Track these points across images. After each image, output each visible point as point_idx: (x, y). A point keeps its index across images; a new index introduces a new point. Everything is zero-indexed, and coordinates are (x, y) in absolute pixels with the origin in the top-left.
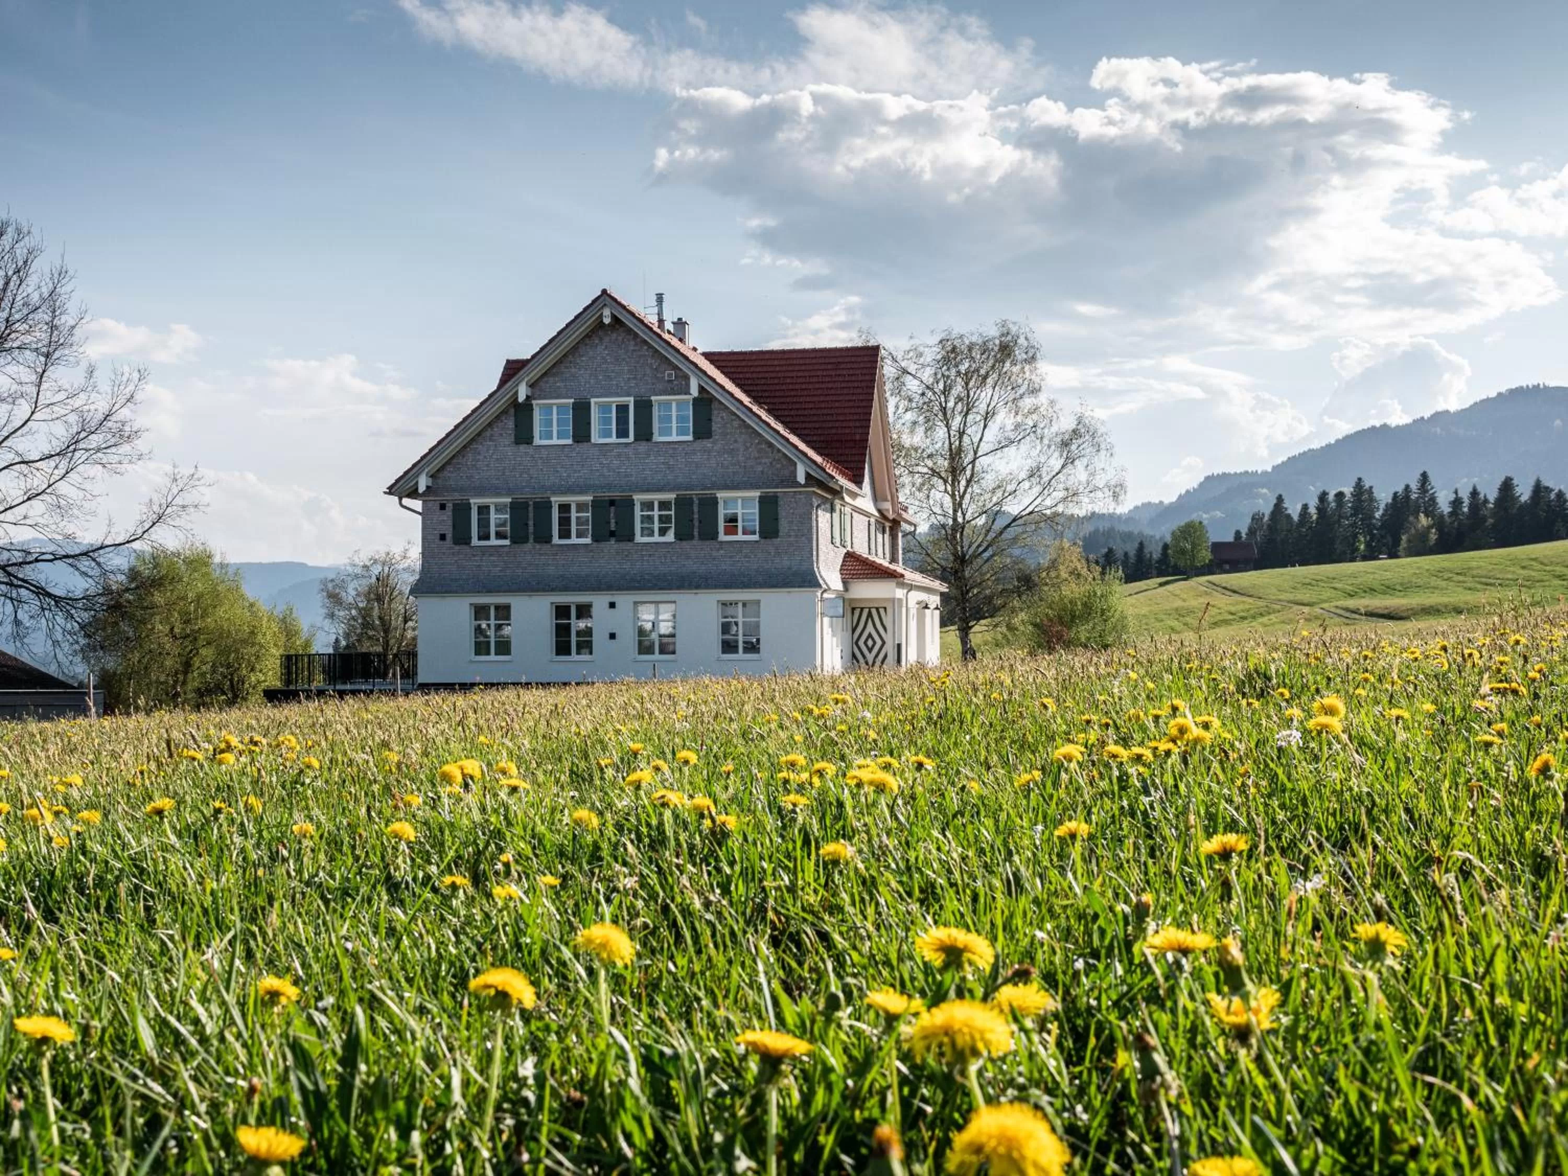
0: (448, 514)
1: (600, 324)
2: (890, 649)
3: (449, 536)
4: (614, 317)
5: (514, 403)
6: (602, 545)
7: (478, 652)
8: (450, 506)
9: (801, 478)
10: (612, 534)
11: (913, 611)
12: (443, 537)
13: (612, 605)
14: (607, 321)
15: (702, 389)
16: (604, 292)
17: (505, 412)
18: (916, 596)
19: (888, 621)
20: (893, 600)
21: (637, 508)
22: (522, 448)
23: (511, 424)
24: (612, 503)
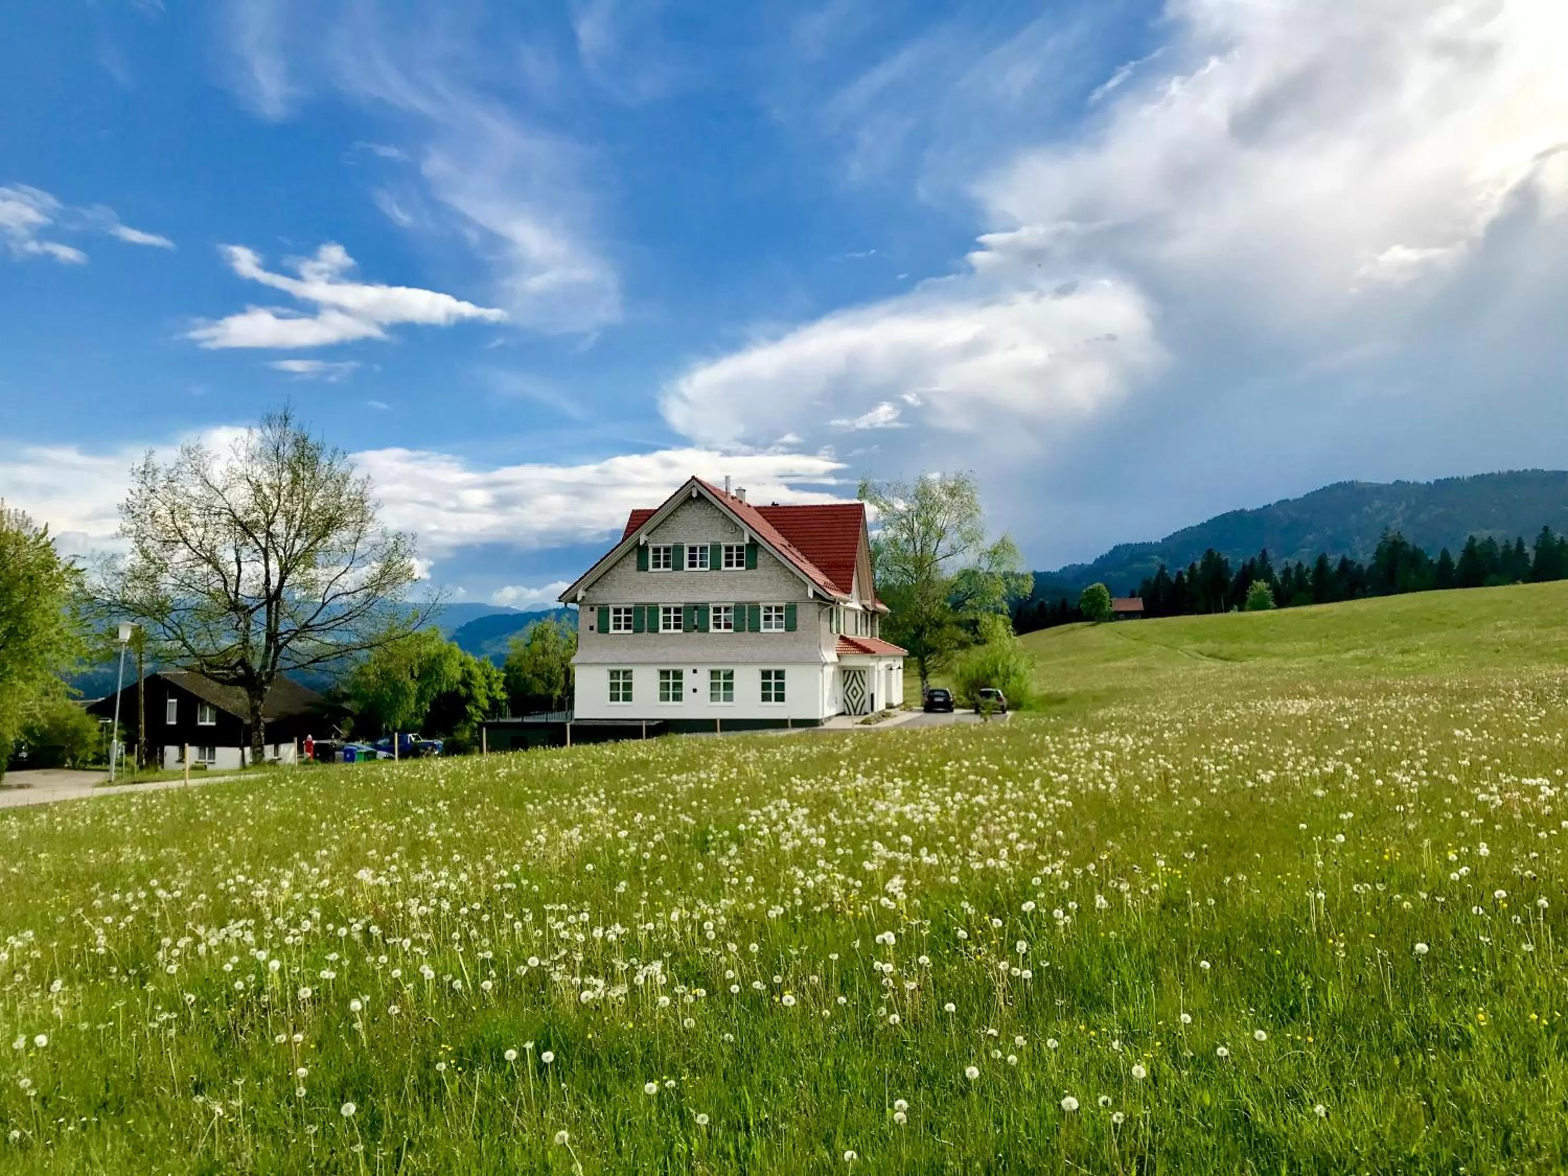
0: (595, 614)
1: (690, 497)
2: (867, 697)
3: (596, 628)
4: (699, 493)
5: (637, 545)
6: (690, 634)
7: (611, 700)
8: (596, 609)
9: (811, 595)
10: (696, 627)
11: (883, 674)
12: (592, 628)
13: (695, 671)
14: (695, 495)
15: (751, 539)
16: (693, 478)
17: (632, 550)
18: (882, 665)
19: (866, 680)
20: (868, 667)
21: (711, 610)
22: (642, 573)
23: (635, 558)
24: (696, 608)
